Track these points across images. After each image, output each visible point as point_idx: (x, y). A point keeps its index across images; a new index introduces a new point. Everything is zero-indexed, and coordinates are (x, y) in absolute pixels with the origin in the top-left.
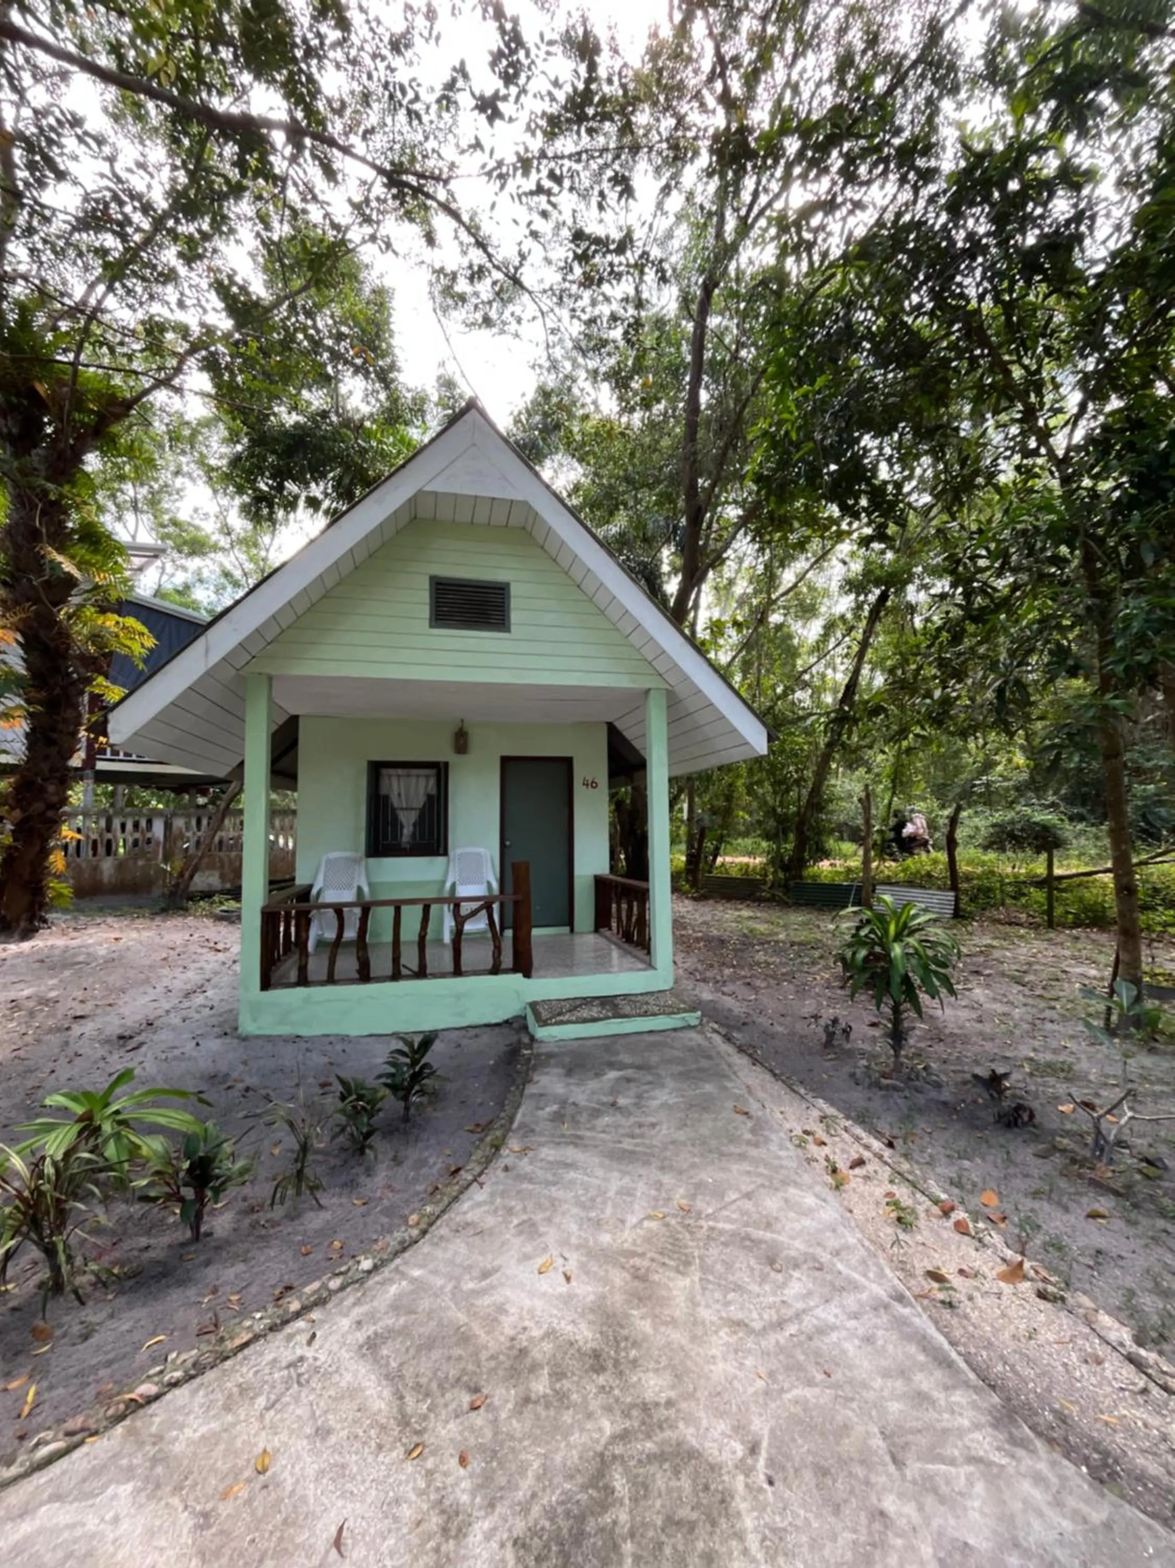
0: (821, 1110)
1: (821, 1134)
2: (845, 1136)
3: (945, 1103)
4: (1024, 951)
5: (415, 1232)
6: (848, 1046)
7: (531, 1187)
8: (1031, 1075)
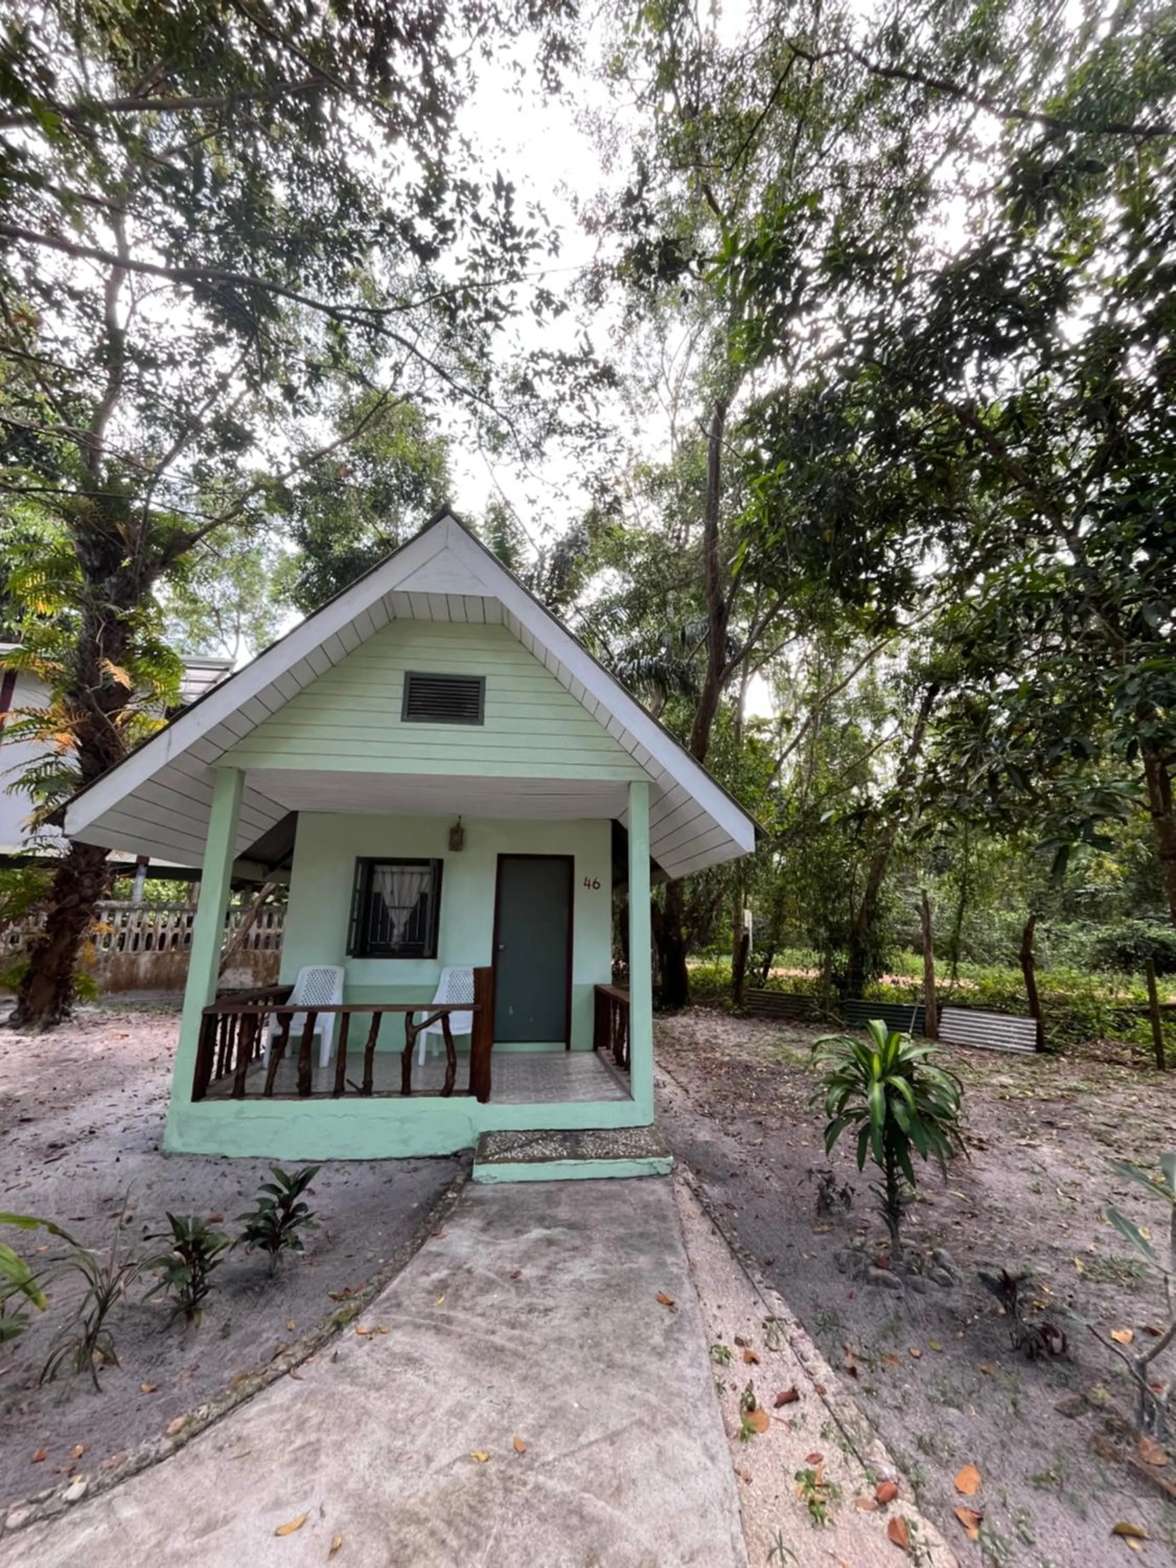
0: (769, 1308)
1: (757, 1348)
2: (788, 1351)
3: (951, 1312)
4: (1119, 1098)
5: (167, 1444)
6: (850, 1216)
7: (349, 1389)
8: (1083, 1277)
